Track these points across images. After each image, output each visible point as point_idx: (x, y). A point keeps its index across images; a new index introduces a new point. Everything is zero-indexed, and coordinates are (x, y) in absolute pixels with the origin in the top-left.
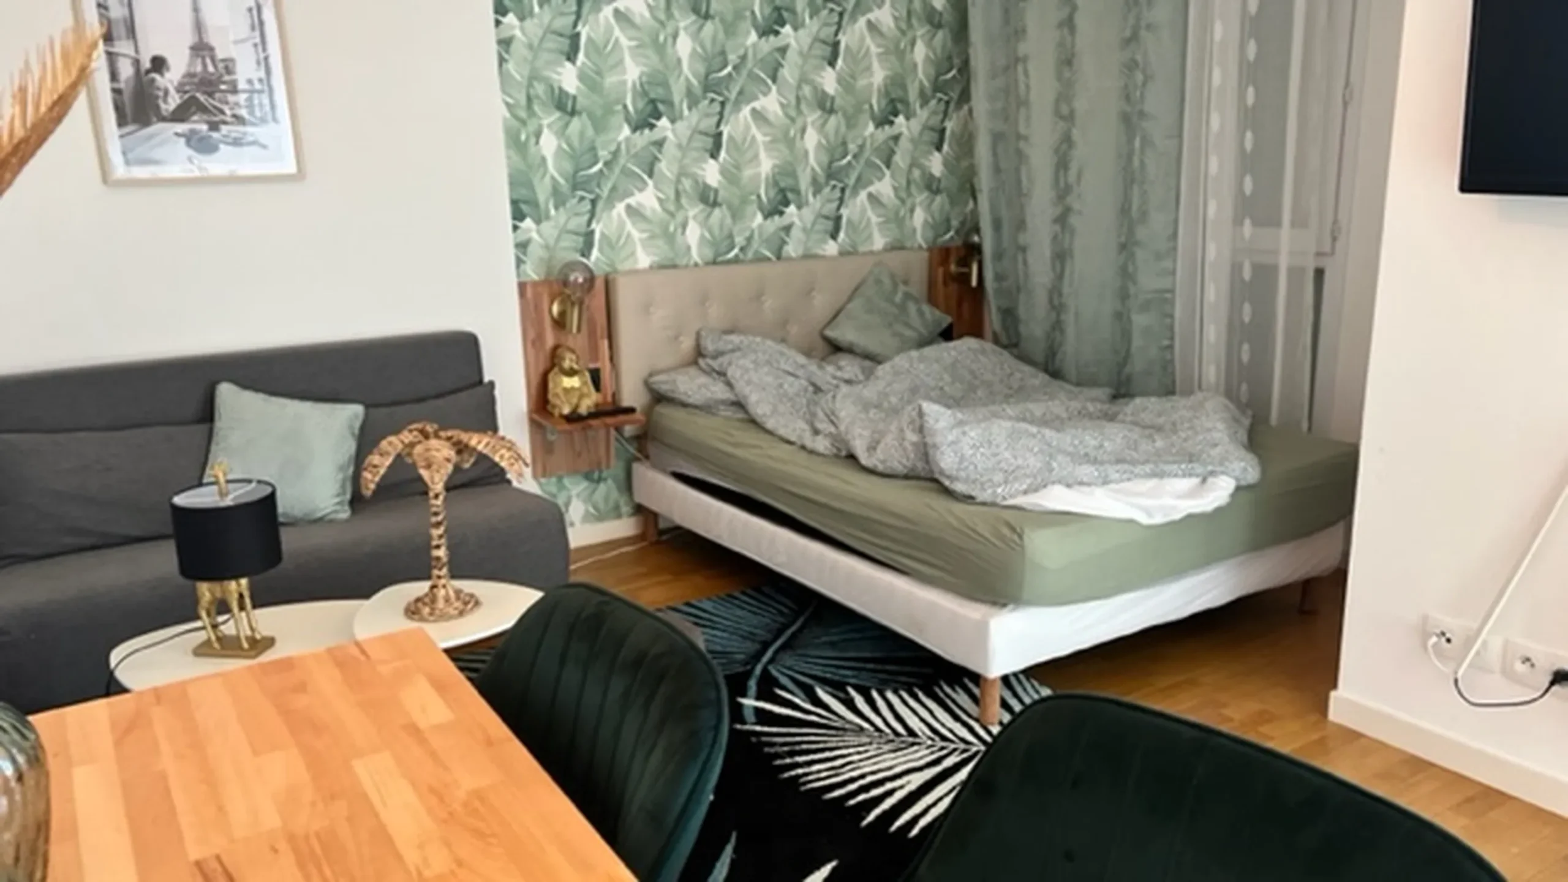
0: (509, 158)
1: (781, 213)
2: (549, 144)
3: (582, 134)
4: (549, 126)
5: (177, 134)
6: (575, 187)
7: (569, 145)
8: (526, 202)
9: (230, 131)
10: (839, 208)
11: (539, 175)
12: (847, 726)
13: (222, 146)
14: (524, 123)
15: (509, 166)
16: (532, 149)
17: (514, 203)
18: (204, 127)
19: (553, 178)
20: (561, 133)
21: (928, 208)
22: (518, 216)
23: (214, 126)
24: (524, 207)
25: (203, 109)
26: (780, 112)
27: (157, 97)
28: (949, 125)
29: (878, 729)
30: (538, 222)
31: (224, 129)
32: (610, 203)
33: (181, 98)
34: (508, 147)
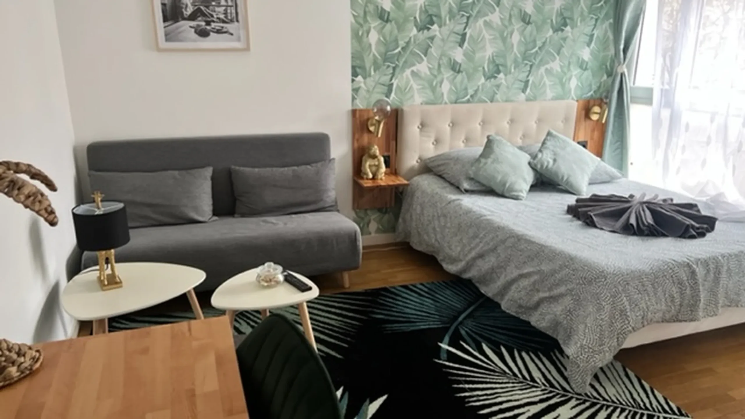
0: (352, 44)
1: (495, 77)
2: (373, 37)
3: (391, 32)
4: (374, 28)
5: (191, 27)
6: (385, 60)
7: (385, 39)
8: (359, 67)
9: (216, 26)
10: (528, 76)
11: (367, 54)
12: (497, 370)
13: (211, 33)
14: (361, 26)
15: (352, 48)
16: (365, 40)
17: (353, 68)
18: (203, 23)
19: (374, 55)
20: (380, 31)
21: (579, 78)
22: (355, 74)
23: (208, 23)
24: (358, 70)
25: (204, 15)
26: (500, 23)
27: (182, 8)
28: (596, 32)
29: (515, 375)
30: (365, 78)
31: (213, 25)
32: (403, 69)
33: (193, 8)
34: (352, 38)
